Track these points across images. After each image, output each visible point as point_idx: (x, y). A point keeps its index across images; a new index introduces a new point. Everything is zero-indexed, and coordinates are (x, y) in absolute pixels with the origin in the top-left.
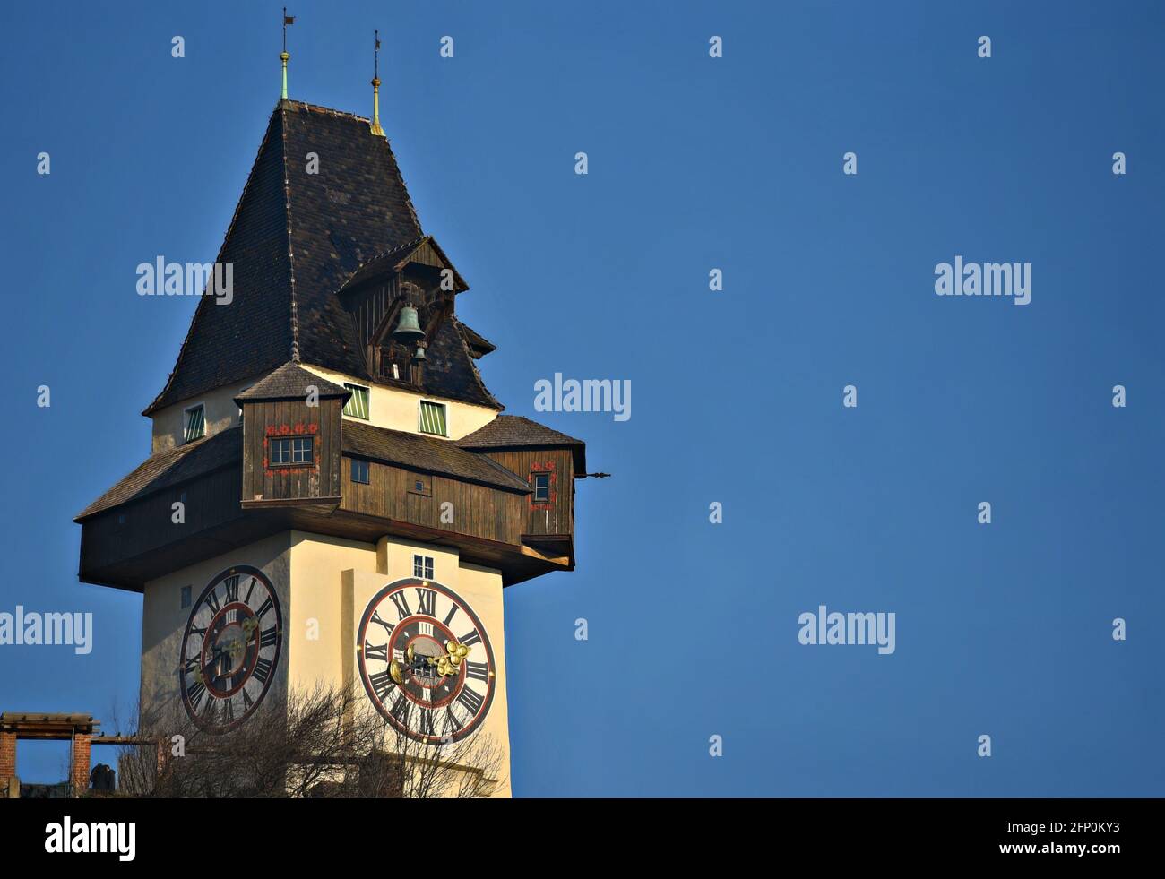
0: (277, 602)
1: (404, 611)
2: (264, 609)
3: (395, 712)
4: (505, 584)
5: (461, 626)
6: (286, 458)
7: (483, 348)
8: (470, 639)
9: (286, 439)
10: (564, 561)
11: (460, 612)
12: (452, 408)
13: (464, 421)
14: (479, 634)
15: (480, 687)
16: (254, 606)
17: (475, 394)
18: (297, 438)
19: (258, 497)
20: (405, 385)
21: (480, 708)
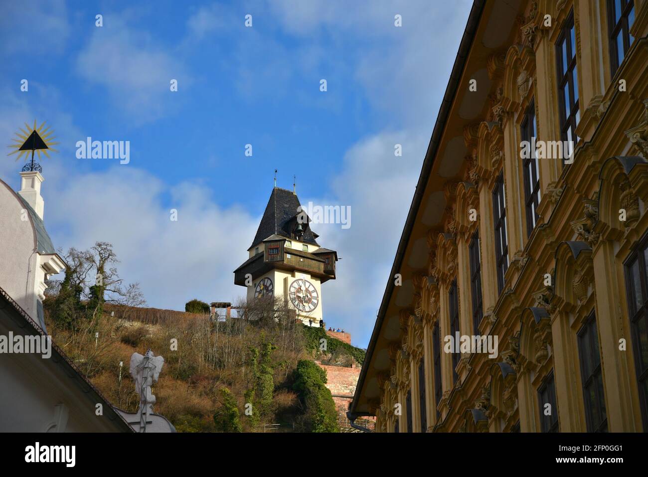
0: (272, 284)
1: (299, 285)
2: (270, 285)
3: (297, 305)
4: (321, 283)
5: (311, 289)
6: (273, 252)
7: (317, 236)
8: (313, 292)
9: (273, 249)
10: (333, 276)
11: (311, 286)
12: (310, 246)
13: (312, 249)
14: (315, 291)
15: (315, 301)
16: (268, 285)
17: (314, 244)
18: (275, 248)
19: (267, 261)
20: (299, 241)
21: (316, 306)
